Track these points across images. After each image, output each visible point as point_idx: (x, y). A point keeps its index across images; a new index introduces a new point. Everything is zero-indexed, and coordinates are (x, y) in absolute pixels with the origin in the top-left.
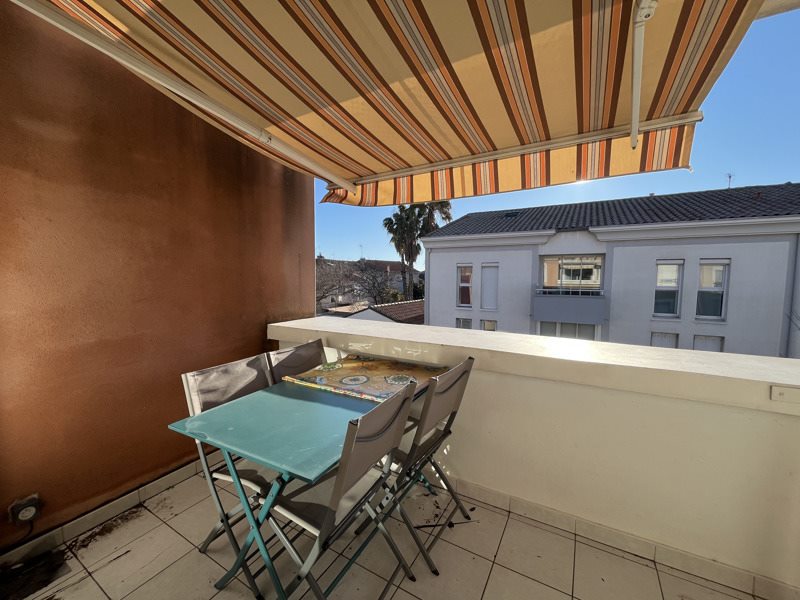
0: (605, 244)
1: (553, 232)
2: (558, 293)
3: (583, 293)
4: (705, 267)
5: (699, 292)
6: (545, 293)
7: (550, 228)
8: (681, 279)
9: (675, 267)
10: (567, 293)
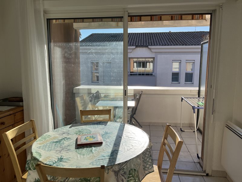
0: (154, 54)
1: (134, 47)
2: (136, 75)
3: (146, 75)
4: (188, 63)
5: (186, 73)
6: (131, 75)
7: (133, 45)
8: (180, 68)
9: (178, 63)
10: (140, 75)
